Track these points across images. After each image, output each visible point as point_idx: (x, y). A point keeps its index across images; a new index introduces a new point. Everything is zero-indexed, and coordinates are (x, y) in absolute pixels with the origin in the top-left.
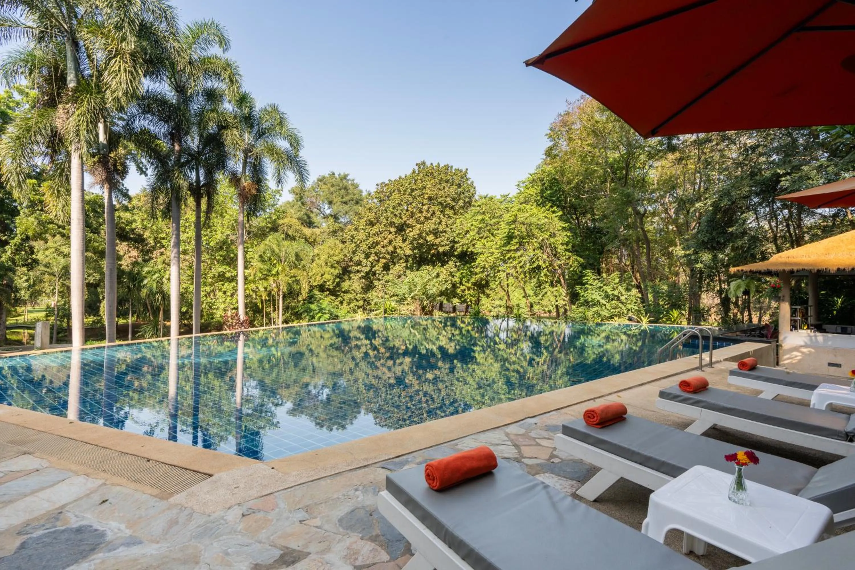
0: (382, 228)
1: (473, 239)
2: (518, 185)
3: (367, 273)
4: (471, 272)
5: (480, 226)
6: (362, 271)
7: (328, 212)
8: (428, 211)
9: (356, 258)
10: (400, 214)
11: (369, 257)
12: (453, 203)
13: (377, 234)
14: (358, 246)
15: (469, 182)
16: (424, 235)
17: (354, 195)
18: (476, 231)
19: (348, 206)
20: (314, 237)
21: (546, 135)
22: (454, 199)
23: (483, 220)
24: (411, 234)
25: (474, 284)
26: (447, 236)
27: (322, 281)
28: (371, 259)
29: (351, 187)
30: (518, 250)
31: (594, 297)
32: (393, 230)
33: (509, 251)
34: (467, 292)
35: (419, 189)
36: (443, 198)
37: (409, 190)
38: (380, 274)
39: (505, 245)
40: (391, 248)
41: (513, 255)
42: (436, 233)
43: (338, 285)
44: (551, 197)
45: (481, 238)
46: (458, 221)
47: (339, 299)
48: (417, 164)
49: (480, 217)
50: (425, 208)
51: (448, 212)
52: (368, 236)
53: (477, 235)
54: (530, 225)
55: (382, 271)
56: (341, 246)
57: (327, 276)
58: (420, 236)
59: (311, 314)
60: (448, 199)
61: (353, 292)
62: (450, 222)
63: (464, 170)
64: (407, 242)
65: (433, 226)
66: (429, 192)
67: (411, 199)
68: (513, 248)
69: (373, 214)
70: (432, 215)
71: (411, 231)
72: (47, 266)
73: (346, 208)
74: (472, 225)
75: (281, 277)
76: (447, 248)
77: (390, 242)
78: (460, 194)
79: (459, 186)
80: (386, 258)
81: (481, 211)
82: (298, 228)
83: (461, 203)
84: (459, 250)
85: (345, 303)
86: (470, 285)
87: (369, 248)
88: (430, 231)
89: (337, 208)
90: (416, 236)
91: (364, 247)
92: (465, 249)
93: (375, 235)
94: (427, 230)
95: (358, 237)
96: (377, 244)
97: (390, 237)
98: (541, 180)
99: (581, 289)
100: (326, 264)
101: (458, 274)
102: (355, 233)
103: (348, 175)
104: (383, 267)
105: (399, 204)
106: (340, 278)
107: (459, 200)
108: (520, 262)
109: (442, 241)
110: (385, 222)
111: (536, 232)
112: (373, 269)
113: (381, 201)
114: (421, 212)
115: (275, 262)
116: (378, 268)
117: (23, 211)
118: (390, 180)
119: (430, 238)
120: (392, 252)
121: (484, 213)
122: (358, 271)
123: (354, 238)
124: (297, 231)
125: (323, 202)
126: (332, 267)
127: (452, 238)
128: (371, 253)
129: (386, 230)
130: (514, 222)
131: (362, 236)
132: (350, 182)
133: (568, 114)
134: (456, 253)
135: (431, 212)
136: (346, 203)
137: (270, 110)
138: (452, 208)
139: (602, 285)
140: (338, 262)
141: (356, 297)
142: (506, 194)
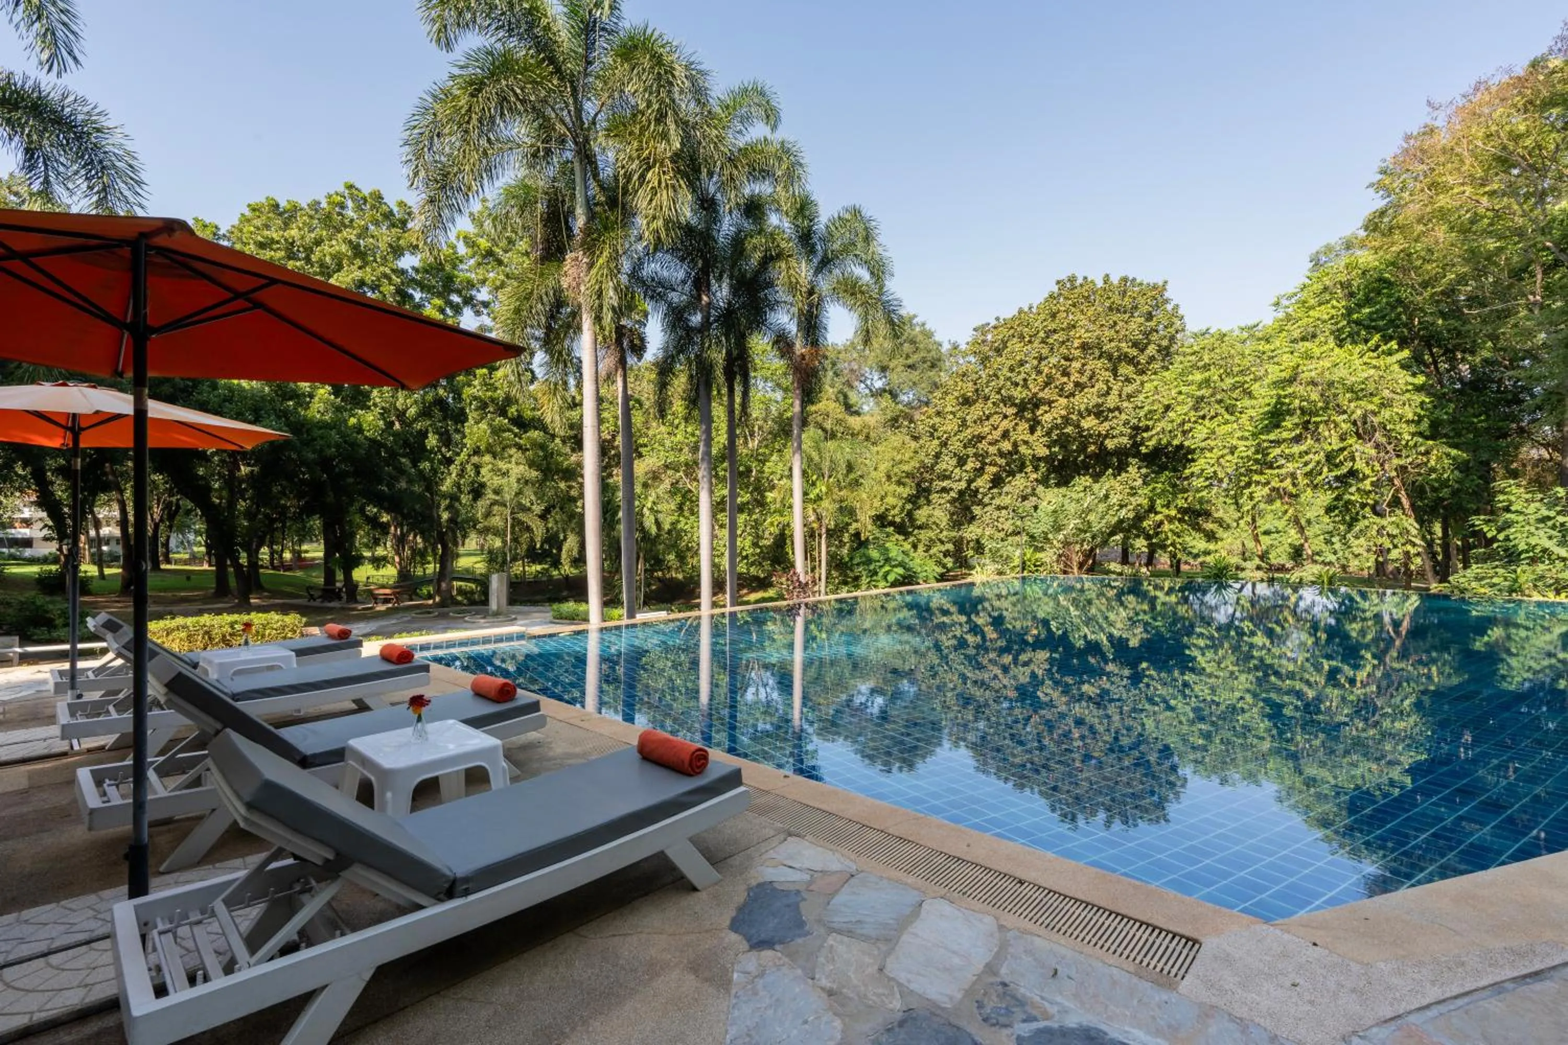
0: (989, 408)
1: (1183, 423)
2: (1277, 304)
3: (961, 493)
4: (1174, 486)
5: (1199, 393)
6: (951, 489)
7: (879, 384)
8: (1081, 372)
9: (942, 466)
10: (1025, 380)
11: (965, 463)
12: (1134, 352)
13: (980, 421)
14: (944, 444)
15: (1169, 307)
16: (1074, 417)
17: (929, 351)
18: (1191, 404)
19: (917, 373)
20: (865, 431)
21: (1371, 185)
22: (1135, 345)
23: (1207, 381)
24: (1047, 418)
25: (1183, 511)
26: (1124, 417)
27: (883, 509)
28: (970, 465)
29: (920, 338)
30: (1297, 439)
31: (1533, 541)
32: (1011, 411)
33: (1278, 443)
34: (1166, 527)
35: (1063, 329)
36: (1113, 344)
37: (1042, 334)
38: (985, 495)
39: (1267, 430)
40: (1006, 446)
41: (1287, 451)
42: (1099, 412)
43: (910, 514)
44: (1372, 320)
45: (1203, 417)
46: (1148, 386)
47: (911, 539)
48: (1058, 282)
49: (1198, 377)
50: (1076, 365)
51: (1126, 370)
52: (964, 424)
53: (1192, 413)
54: (1331, 384)
55: (990, 488)
56: (913, 444)
57: (890, 500)
58: (1066, 420)
59: (872, 567)
60: (1124, 345)
61: (934, 527)
62: (1129, 389)
63: (1161, 284)
64: (1039, 432)
65: (1095, 400)
66: (1082, 334)
67: (1045, 351)
68: (1285, 435)
69: (970, 384)
70: (1091, 378)
71: (1046, 412)
72: (497, 492)
73: (915, 375)
74: (1180, 393)
75: (825, 504)
76: (1125, 440)
77: (1005, 435)
78: (1147, 334)
79: (1150, 317)
80: (995, 465)
81: (1200, 364)
82: (840, 416)
83: (1151, 350)
84: (1152, 443)
85: (921, 548)
86: (1173, 512)
87: (965, 447)
88: (1087, 409)
89: (898, 376)
90: (1059, 421)
91: (955, 445)
92: (1164, 442)
93: (975, 422)
94: (1083, 407)
95: (945, 428)
96: (980, 438)
97: (1005, 424)
98: (1346, 285)
99: (1487, 522)
100: (889, 477)
101: (1147, 491)
102: (937, 420)
103: (915, 316)
104: (992, 481)
105: (1022, 363)
106: (914, 503)
107: (1148, 344)
108: (1306, 464)
109: (1112, 428)
110: (995, 397)
111: (1344, 399)
112: (973, 486)
113: (984, 360)
114: (1066, 373)
115: (815, 477)
116: (982, 483)
117: (472, 415)
118: (997, 319)
119: (1089, 423)
120: (1010, 453)
121: (1206, 367)
122: (944, 490)
123: (936, 430)
124: (839, 422)
125: (871, 368)
126: (899, 483)
127: (1135, 421)
128: (968, 456)
129: (996, 413)
130: (1291, 380)
131: (950, 425)
132: (918, 329)
133: (1430, 131)
134: (1143, 450)
135: (1088, 373)
136: (911, 367)
137: (848, 216)
138: (1131, 361)
139: (1552, 514)
140: (909, 475)
141: (941, 536)
142: (1251, 323)
